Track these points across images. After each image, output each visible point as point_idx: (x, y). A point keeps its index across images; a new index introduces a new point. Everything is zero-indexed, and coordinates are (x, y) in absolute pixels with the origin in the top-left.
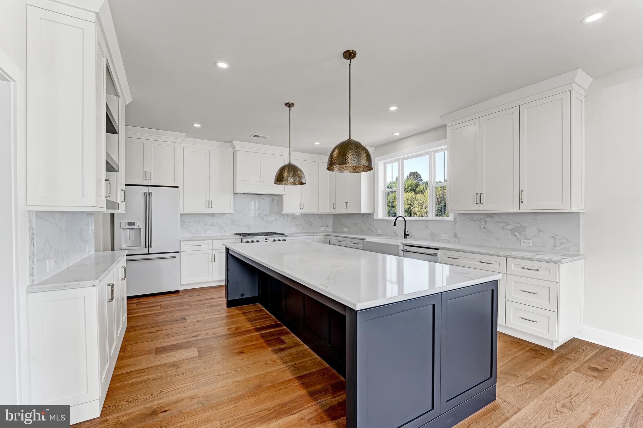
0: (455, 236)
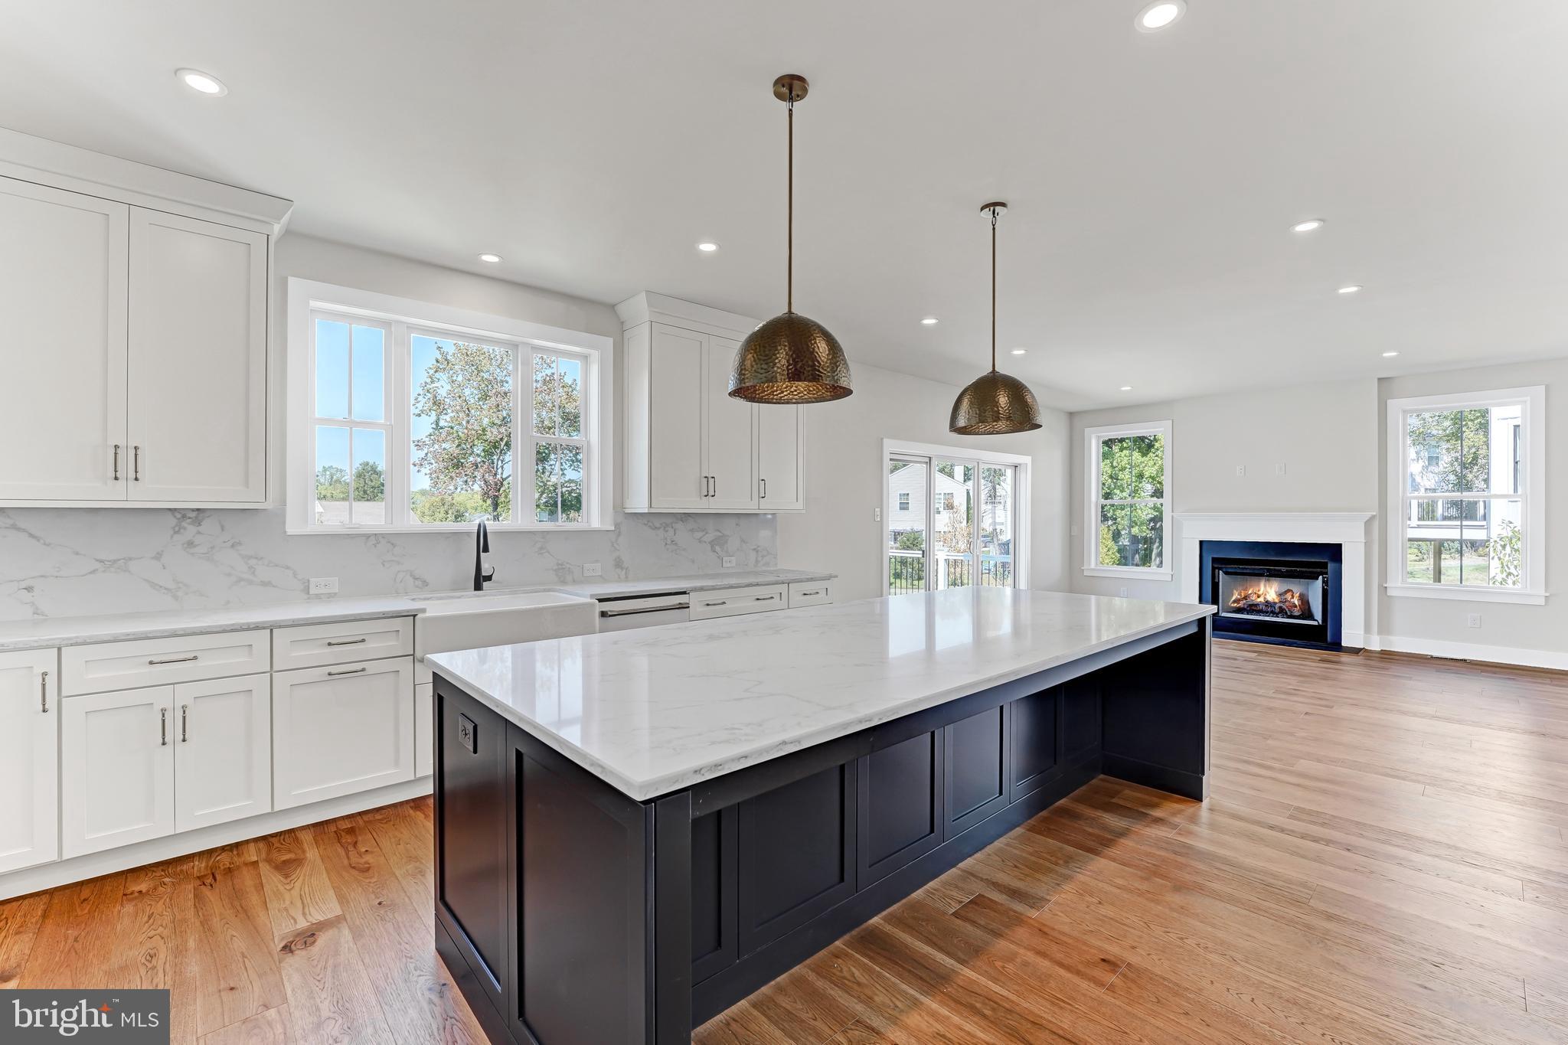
0: (618, 564)
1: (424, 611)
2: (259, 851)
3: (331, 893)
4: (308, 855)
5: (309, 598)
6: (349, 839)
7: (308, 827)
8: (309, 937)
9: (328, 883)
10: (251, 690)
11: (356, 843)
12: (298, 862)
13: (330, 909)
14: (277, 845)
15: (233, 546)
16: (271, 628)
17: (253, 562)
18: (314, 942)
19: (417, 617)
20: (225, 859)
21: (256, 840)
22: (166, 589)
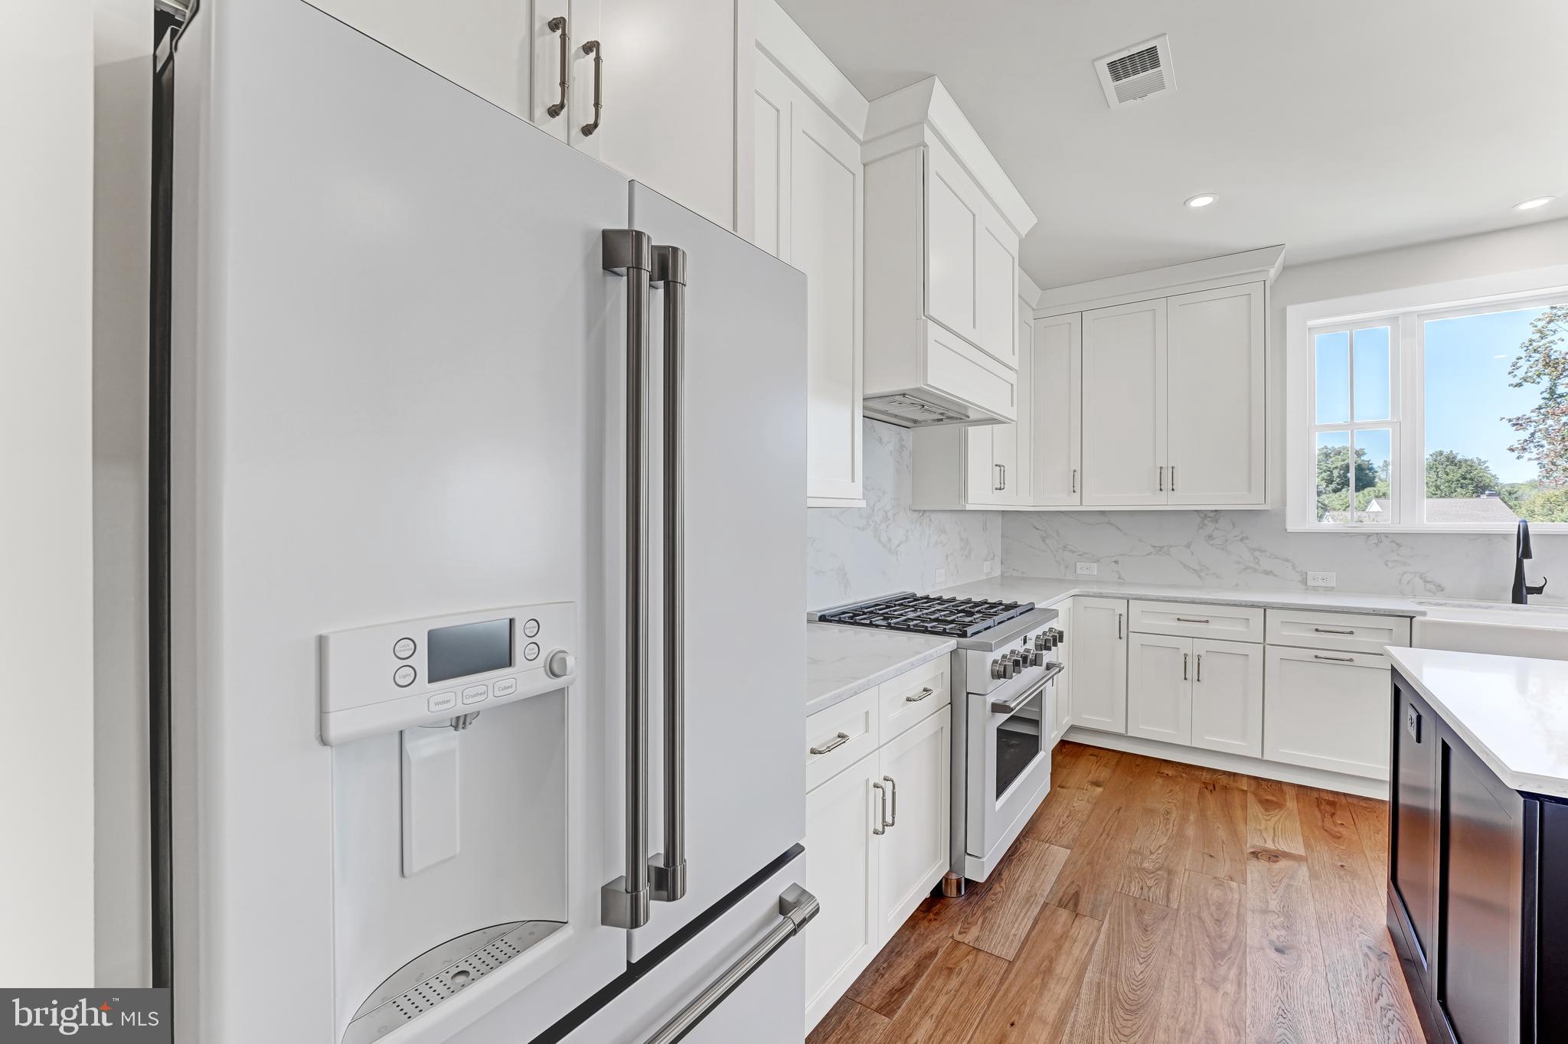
1: (1424, 614)
2: (1249, 785)
3: (1300, 838)
4: (1288, 804)
5: (1306, 589)
6: (1328, 808)
7: (1293, 785)
8: (1274, 856)
9: (1299, 828)
10: (1247, 655)
11: (1334, 814)
12: (1279, 806)
13: (1299, 849)
14: (1264, 786)
15: (1241, 540)
16: (1265, 607)
17: (1257, 554)
18: (1277, 861)
19: (1414, 619)
20: (1224, 780)
21: (1249, 777)
22: (1193, 569)
